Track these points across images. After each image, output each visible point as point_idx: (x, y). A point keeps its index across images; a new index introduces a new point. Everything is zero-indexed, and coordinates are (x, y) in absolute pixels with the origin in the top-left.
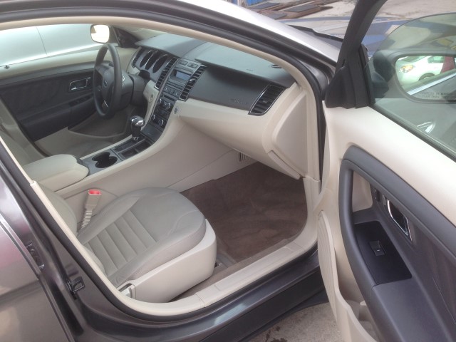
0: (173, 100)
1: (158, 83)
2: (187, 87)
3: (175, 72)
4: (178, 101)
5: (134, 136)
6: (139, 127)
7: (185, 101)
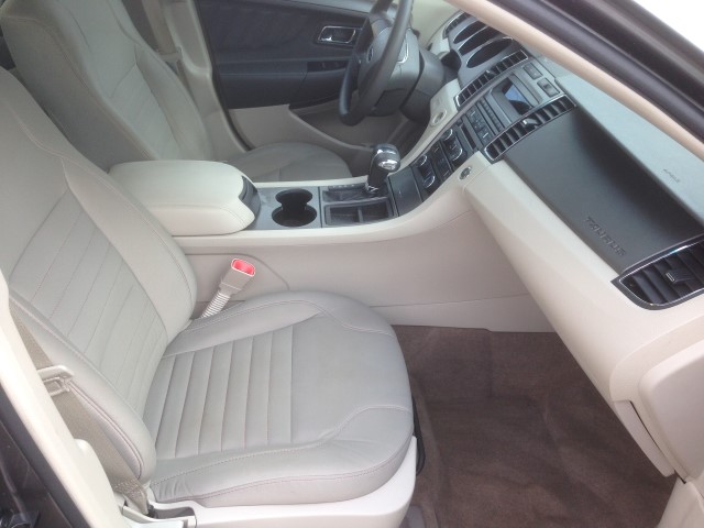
0: (473, 145)
1: (466, 91)
2: (511, 131)
3: (506, 86)
4: (478, 154)
5: (370, 182)
6: (384, 172)
7: (492, 163)
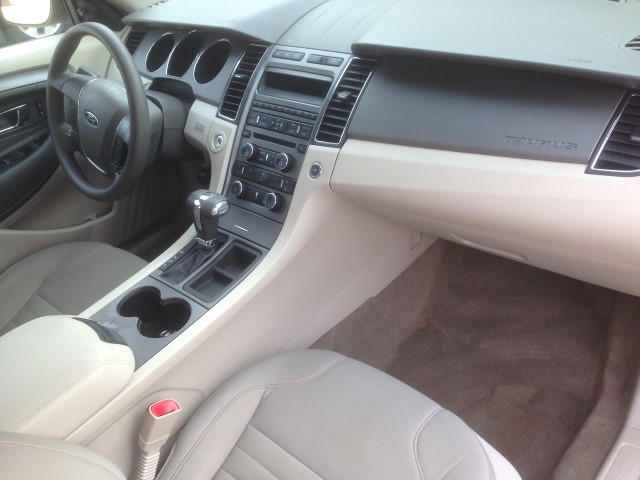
0: (296, 146)
2: (330, 112)
4: (311, 147)
7: (340, 147)
